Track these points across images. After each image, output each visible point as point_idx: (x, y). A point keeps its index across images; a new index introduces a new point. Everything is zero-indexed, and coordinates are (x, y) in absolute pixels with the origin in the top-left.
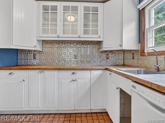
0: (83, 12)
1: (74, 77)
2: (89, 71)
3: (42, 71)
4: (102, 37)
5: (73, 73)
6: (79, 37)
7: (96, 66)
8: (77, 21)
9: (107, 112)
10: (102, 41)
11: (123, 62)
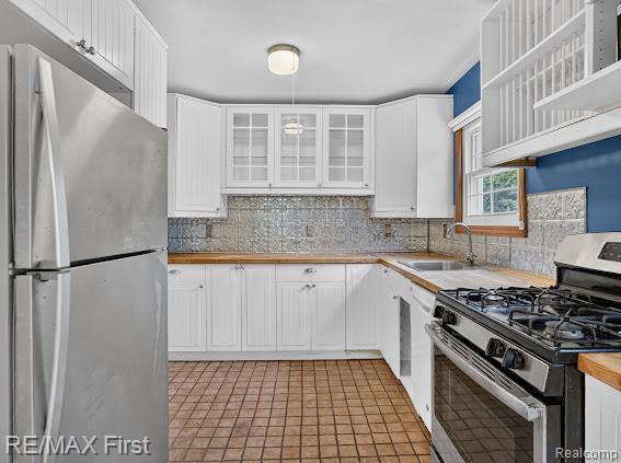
0: (327, 128)
1: (309, 279)
2: (343, 266)
3: (239, 266)
4: (372, 186)
5: (307, 270)
6: (320, 187)
7: (358, 254)
8: (314, 144)
9: (383, 360)
10: (374, 196)
11: (426, 243)
